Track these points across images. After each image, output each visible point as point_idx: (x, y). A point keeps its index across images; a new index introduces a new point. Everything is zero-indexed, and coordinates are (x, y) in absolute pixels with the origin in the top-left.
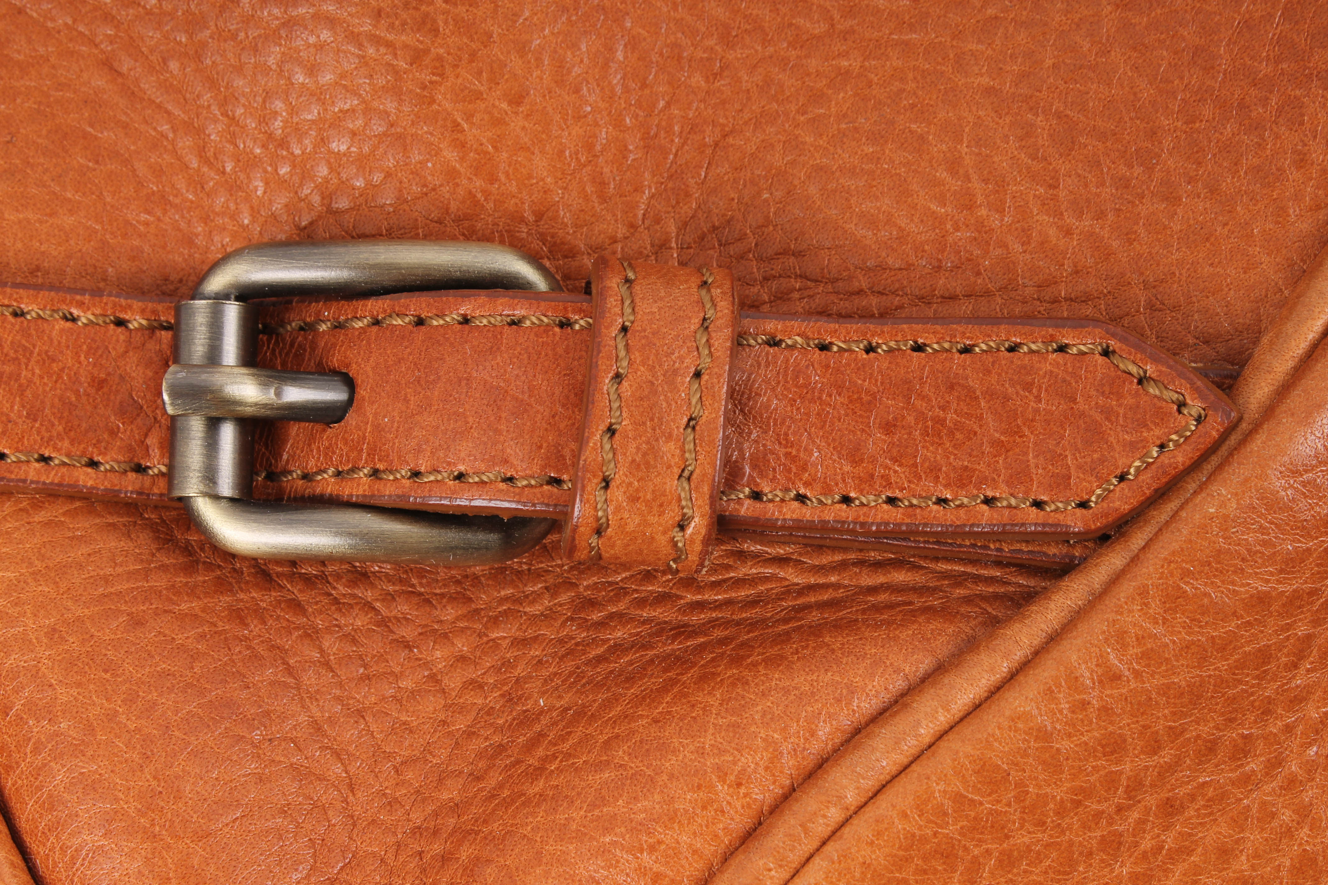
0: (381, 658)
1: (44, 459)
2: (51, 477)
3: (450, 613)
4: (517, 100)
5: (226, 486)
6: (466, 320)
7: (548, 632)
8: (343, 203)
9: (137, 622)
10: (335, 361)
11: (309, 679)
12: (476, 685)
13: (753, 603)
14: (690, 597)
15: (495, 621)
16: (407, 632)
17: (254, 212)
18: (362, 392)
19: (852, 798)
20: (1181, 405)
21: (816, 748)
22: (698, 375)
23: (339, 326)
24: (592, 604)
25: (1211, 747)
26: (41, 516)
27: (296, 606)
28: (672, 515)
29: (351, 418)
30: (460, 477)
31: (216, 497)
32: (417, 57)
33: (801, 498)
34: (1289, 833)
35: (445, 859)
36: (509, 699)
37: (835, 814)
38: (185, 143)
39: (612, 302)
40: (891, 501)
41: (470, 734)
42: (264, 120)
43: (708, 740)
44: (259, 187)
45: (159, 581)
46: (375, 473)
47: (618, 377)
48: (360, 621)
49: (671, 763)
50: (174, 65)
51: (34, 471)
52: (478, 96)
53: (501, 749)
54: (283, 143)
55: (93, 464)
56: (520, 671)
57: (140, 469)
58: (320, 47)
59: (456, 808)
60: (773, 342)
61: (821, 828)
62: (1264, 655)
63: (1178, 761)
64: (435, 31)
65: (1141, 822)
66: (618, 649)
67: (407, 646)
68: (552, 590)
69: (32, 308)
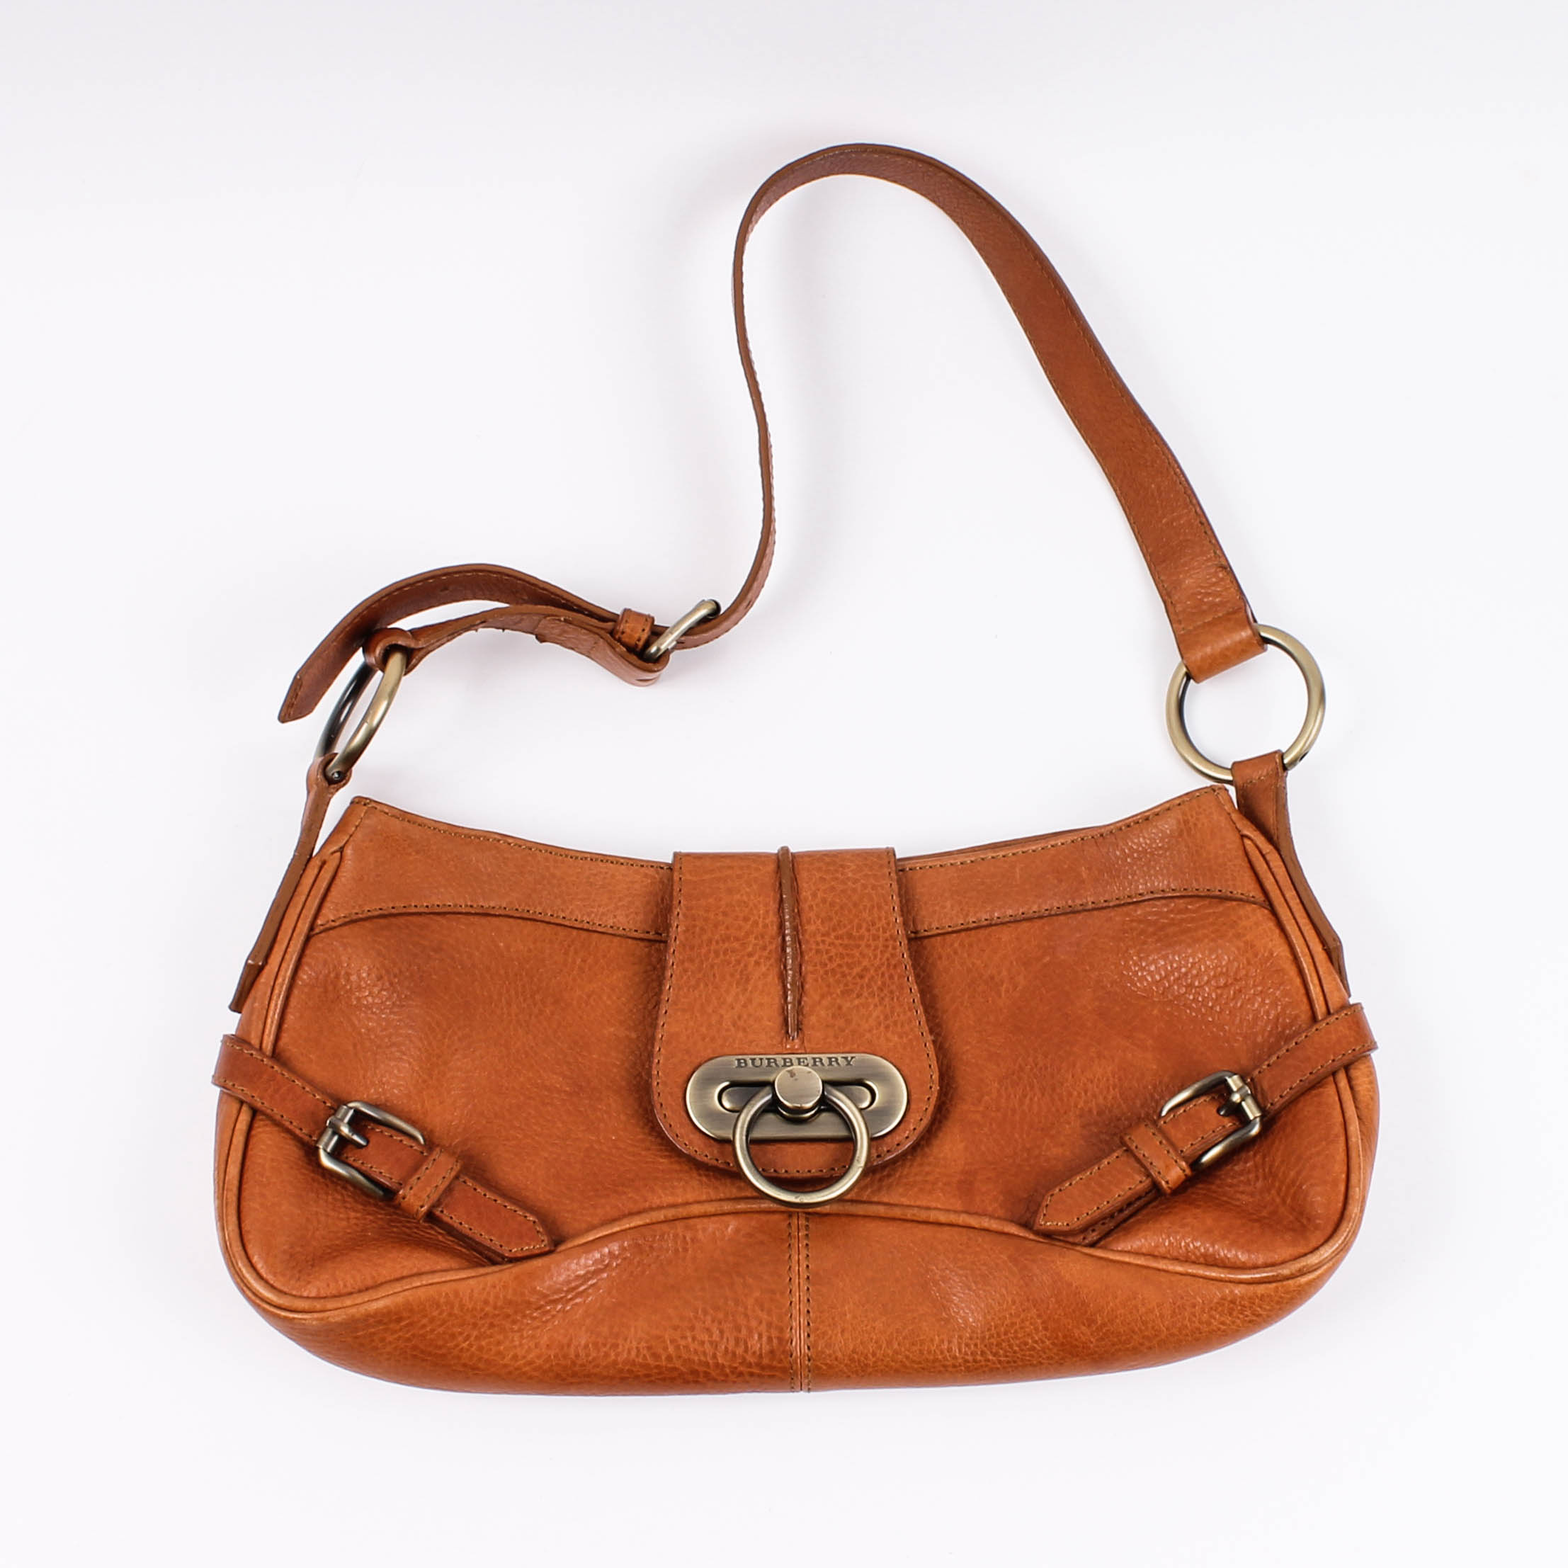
0: (339, 1207)
1: (291, 1122)
2: (290, 1127)
3: (360, 1207)
4: (441, 1103)
5: (329, 1150)
6: (401, 1141)
7: (380, 1223)
8: (389, 1102)
9: (291, 1169)
10: (368, 1135)
11: (322, 1203)
12: (357, 1225)
13: (428, 1238)
14: (415, 1230)
15: (369, 1214)
16: (348, 1205)
18: (370, 1145)
19: (424, 1282)
20: (543, 1241)
21: (423, 1270)
22: (444, 1178)
23: (373, 1128)
24: (392, 1221)
25: (508, 1316)
26: (283, 1135)
27: (328, 1185)
28: (421, 1203)
29: (364, 1149)
30: (381, 1172)
31: (325, 1150)
33: (451, 1218)
34: (515, 1347)
35: (329, 1253)
36: (362, 1231)
37: (419, 1284)
39: (435, 1153)
40: (471, 1229)
41: (349, 1233)
43: (401, 1256)
44: (373, 1089)
45: (302, 1163)
46: (362, 1163)
47: (427, 1169)
49: (390, 1255)
50: (369, 1053)
51: (287, 1124)
52: (433, 1097)
53: (355, 1239)
55: (301, 1129)
56: (369, 1226)
57: (311, 1136)
59: (337, 1245)
60: (465, 1182)
61: (414, 1285)
62: (529, 1303)
63: (498, 1315)
65: (483, 1325)
66: (394, 1232)
67: (346, 1208)
68: (386, 1214)
69: (307, 1088)
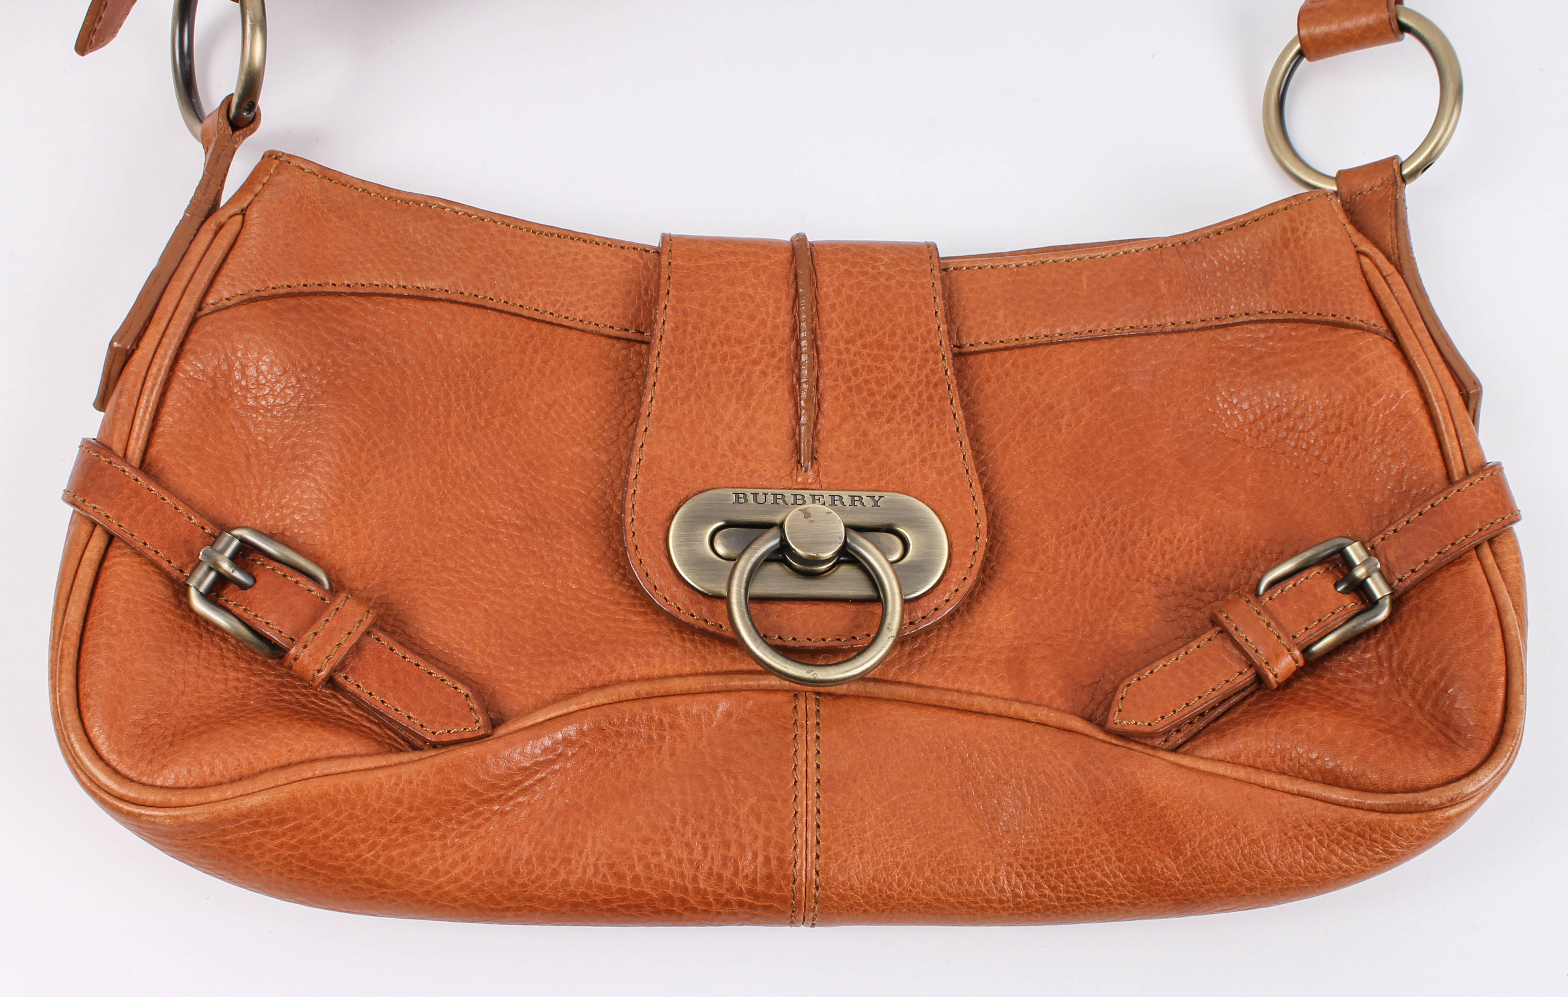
0: (215, 665)
1: (157, 552)
2: (155, 558)
3: (243, 665)
4: (354, 534)
5: (202, 589)
6: (297, 582)
7: (267, 686)
8: (288, 534)
9: (152, 611)
10: (255, 573)
11: (191, 658)
12: (236, 688)
13: (328, 710)
14: (313, 699)
15: (254, 675)
16: (227, 663)
17: (261, 521)
18: (257, 585)
19: (317, 773)
20: (477, 721)
21: (318, 755)
22: (349, 633)
23: (263, 565)
24: (285, 686)
25: (427, 820)
26: (146, 567)
27: (201, 636)
28: (318, 667)
29: (249, 591)
30: (268, 623)
31: (197, 590)
32: (334, 506)
33: (358, 686)
34: (436, 859)
35: (196, 727)
36: (243, 697)
37: (310, 774)
38: (255, 491)
39: (339, 600)
40: (383, 702)
41: (226, 700)
42: (282, 497)
43: (289, 735)
44: (267, 515)
45: (166, 605)
46: (245, 610)
47: (327, 620)
48: (216, 651)
49: (275, 735)
50: (266, 468)
51: (151, 554)
52: (344, 526)
53: (232, 708)
54: (282, 507)
55: (169, 562)
56: (252, 692)
57: (182, 571)
58: (309, 487)
59: (208, 716)
60: (378, 639)
61: (304, 776)
62: (457, 803)
63: (415, 818)
64: (343, 502)
65: (395, 829)
66: (283, 701)
67: (225, 666)
68: (276, 676)
69: (181, 509)
